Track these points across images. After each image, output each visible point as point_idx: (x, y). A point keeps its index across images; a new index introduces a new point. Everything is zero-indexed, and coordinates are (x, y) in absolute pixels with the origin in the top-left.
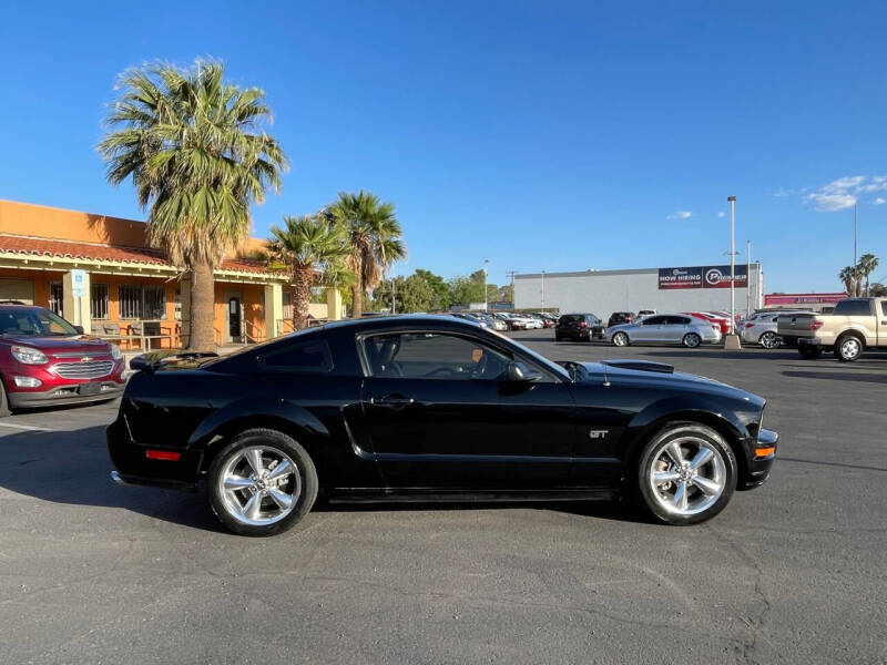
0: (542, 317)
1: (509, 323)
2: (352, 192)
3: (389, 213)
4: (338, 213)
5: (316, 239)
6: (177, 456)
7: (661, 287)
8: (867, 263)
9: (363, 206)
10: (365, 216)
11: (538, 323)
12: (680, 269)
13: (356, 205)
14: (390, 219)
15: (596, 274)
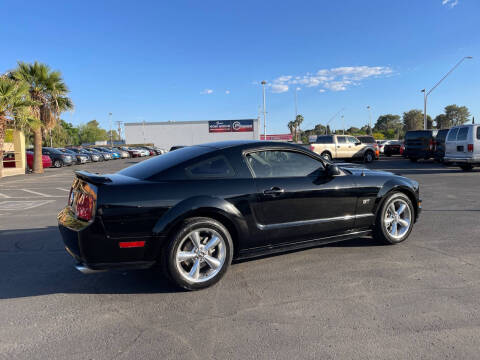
0: (148, 149)
1: (131, 153)
2: (29, 63)
3: (59, 77)
4: (19, 77)
5: (9, 94)
6: (142, 244)
7: (211, 131)
8: (299, 120)
9: (39, 72)
10: (41, 80)
11: (147, 153)
12: (220, 122)
13: (33, 72)
14: (60, 83)
15: (173, 123)
